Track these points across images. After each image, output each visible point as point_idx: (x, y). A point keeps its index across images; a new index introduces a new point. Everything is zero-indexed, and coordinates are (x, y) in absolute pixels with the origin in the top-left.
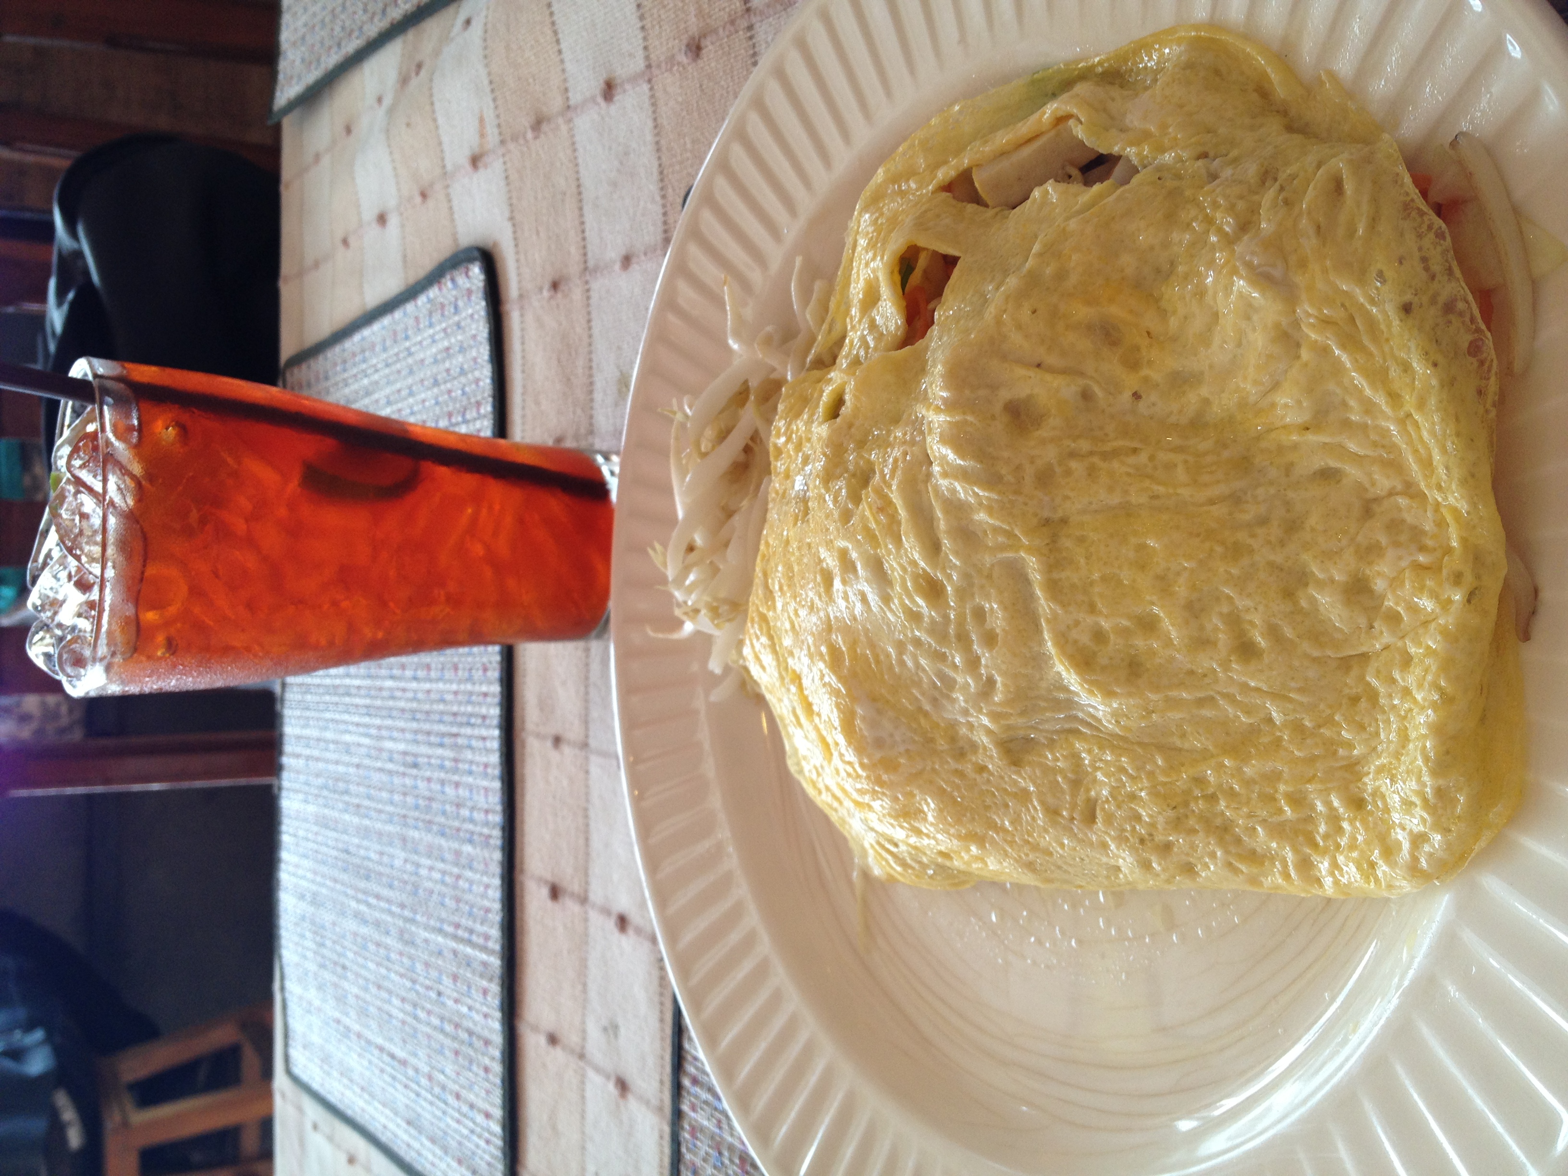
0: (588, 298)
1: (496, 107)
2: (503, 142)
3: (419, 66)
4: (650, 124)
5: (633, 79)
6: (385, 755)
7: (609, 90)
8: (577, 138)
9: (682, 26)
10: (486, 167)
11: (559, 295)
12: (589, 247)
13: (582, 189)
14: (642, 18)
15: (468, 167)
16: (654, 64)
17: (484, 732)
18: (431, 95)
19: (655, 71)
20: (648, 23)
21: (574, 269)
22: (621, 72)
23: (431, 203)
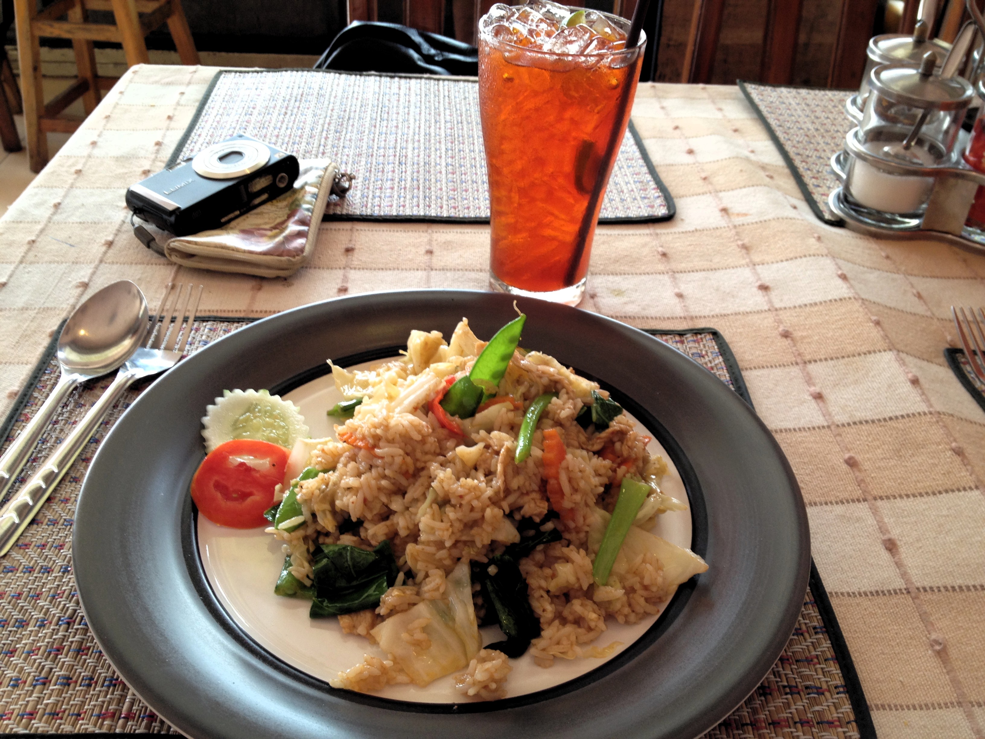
0: (660, 273)
1: (752, 223)
2: (735, 227)
3: (771, 177)
4: (748, 310)
5: (770, 302)
6: (404, 145)
7: (764, 288)
8: (739, 269)
9: (797, 328)
10: (722, 216)
11: (660, 257)
12: (685, 275)
13: (714, 271)
14: (800, 307)
15: (721, 206)
16: (778, 312)
17: (421, 206)
18: (757, 185)
19: (774, 313)
20: (798, 310)
21: (674, 265)
22: (773, 294)
23: (701, 182)
